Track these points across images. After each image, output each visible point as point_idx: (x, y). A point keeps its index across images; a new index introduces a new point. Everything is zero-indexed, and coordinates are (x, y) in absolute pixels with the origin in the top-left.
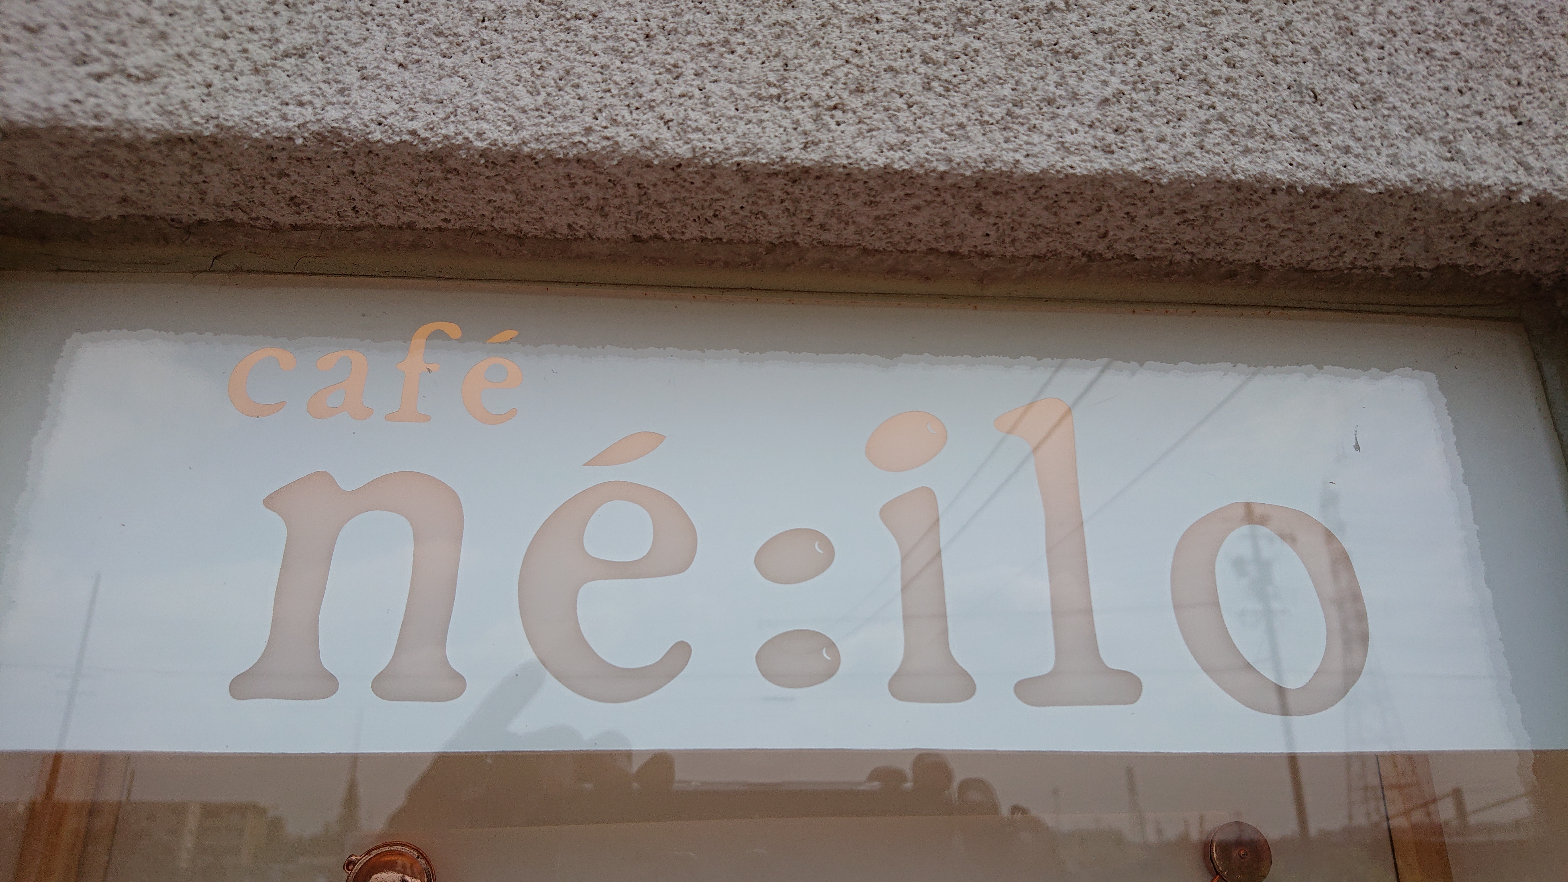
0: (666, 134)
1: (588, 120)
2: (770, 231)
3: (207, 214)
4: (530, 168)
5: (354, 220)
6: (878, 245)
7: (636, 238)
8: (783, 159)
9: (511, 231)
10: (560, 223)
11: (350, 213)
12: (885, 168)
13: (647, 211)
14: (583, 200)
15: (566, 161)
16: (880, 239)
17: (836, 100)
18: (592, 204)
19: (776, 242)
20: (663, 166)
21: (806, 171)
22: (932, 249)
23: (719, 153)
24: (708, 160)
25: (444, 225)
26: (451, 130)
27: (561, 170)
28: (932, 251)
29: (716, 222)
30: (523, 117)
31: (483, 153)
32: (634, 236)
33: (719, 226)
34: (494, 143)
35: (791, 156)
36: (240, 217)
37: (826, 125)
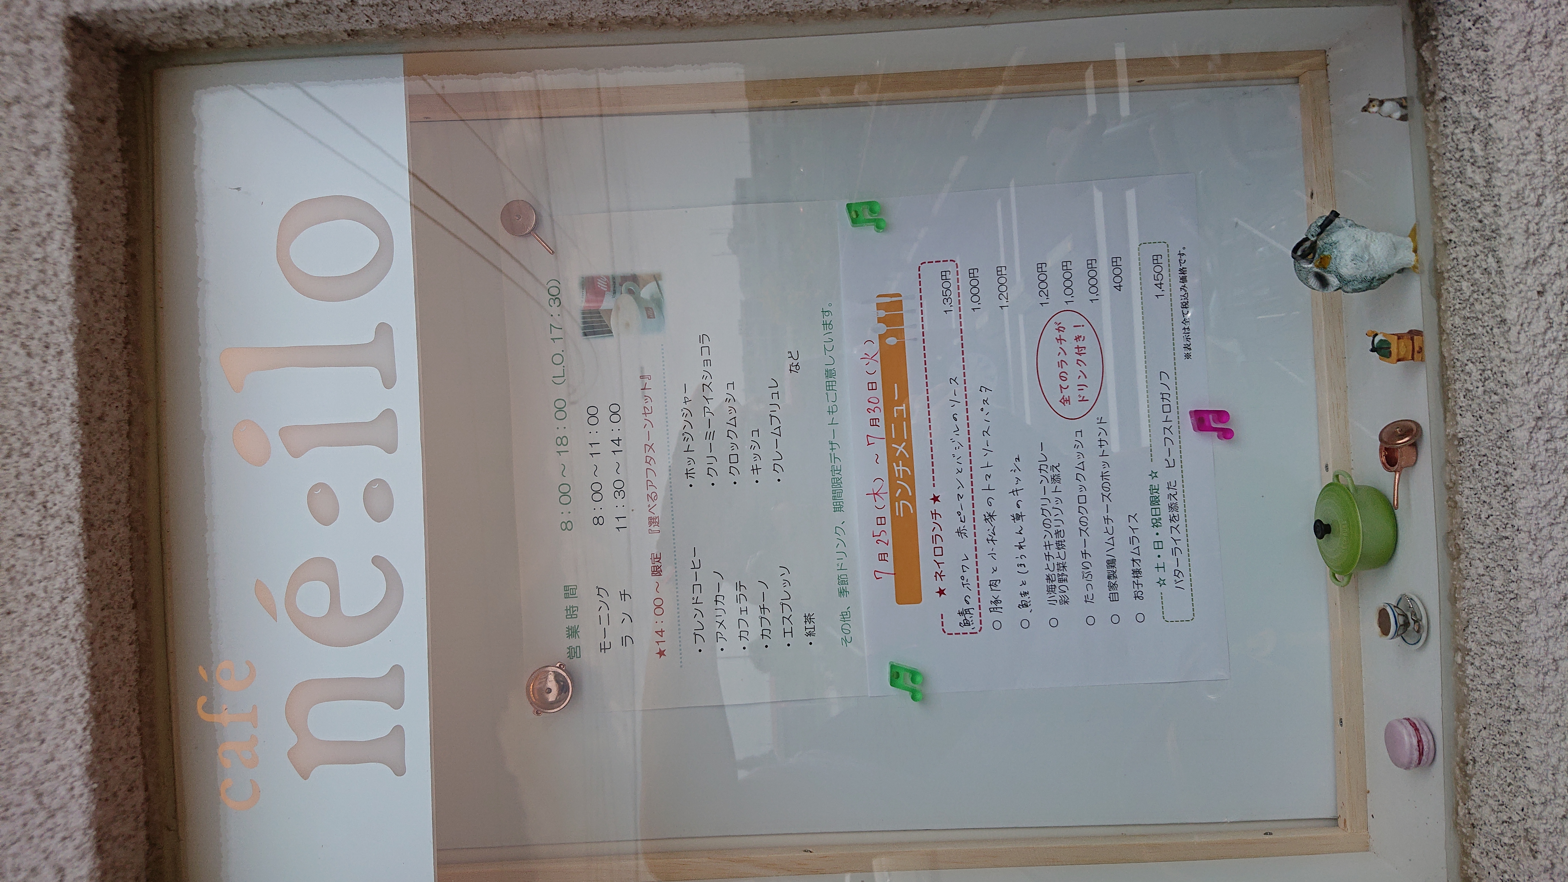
0: (71, 599)
1: (66, 641)
2: (123, 532)
3: (142, 834)
4: (99, 669)
5: (139, 759)
6: (127, 468)
7: (134, 607)
8: (80, 535)
9: (137, 676)
10: (129, 651)
11: (134, 760)
12: (80, 478)
13: (117, 603)
14: (115, 639)
15: (92, 650)
16: (123, 468)
17: (40, 507)
18: (116, 633)
19: (129, 528)
20: (90, 598)
21: (85, 520)
22: (127, 437)
23: (80, 569)
24: (84, 575)
25: (137, 711)
26: (80, 711)
27: (98, 652)
28: (128, 436)
29: (120, 564)
30: (68, 675)
31: (93, 693)
32: (133, 608)
33: (122, 562)
34: (86, 688)
35: (78, 531)
36: (142, 818)
37: (57, 511)
